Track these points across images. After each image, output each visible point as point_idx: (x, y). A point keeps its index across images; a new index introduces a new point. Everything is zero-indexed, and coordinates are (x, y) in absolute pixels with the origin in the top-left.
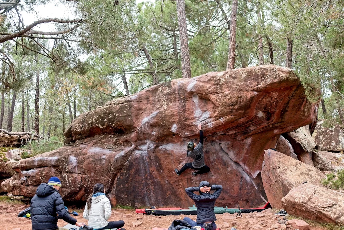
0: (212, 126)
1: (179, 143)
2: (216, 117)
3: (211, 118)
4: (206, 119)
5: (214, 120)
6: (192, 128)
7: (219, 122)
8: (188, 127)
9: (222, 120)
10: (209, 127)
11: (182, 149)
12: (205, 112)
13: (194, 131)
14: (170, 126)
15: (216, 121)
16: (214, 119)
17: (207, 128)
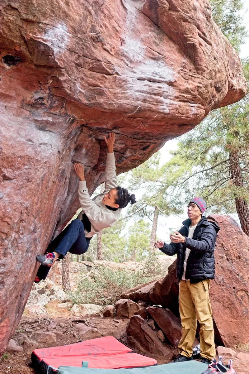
0: (167, 111)
1: (15, 104)
2: (187, 91)
3: (172, 88)
4: (160, 82)
5: (177, 97)
6: (103, 80)
7: (187, 110)
8: (91, 69)
9: (193, 109)
10: (162, 107)
11: (23, 133)
12: (154, 59)
13: (101, 93)
14: (45, 15)
15: (180, 101)
16: (178, 94)
17: (154, 108)
